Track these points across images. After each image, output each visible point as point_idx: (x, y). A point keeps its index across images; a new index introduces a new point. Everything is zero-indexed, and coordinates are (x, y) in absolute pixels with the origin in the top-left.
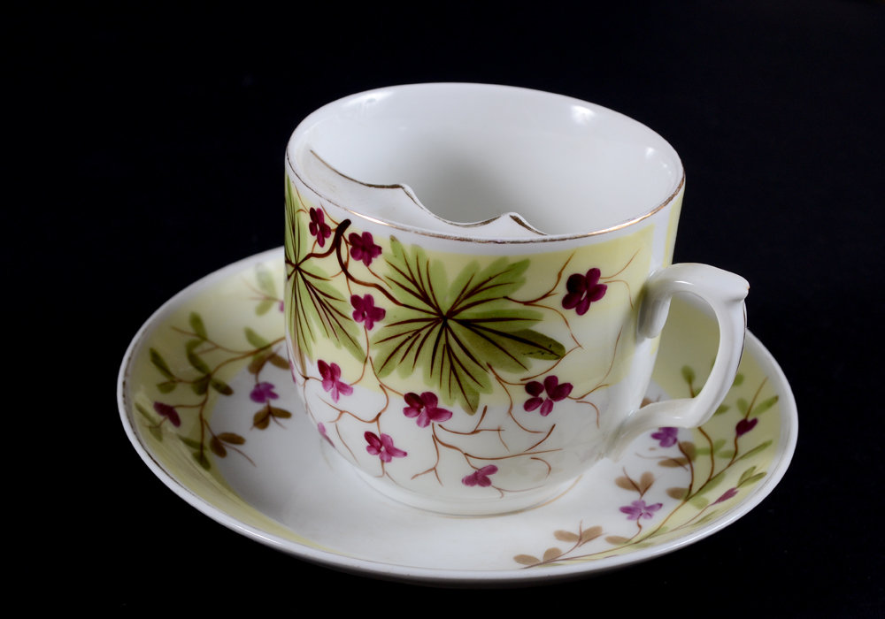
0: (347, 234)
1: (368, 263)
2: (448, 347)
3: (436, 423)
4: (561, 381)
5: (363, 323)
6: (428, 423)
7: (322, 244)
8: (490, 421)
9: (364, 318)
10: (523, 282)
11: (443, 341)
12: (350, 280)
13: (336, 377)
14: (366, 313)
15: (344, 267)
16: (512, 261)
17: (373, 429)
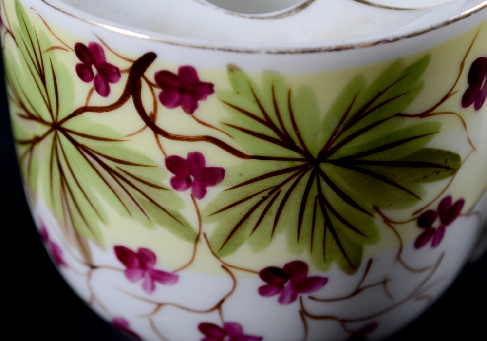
0: (150, 73)
1: (191, 109)
2: (321, 199)
3: (305, 296)
4: (454, 200)
5: (189, 191)
6: (293, 299)
7: (105, 93)
8: (375, 274)
9: (189, 183)
10: (420, 88)
11: (314, 192)
12: (161, 138)
13: (149, 265)
14: (192, 178)
15: (150, 121)
16: (407, 64)
17: (214, 319)
